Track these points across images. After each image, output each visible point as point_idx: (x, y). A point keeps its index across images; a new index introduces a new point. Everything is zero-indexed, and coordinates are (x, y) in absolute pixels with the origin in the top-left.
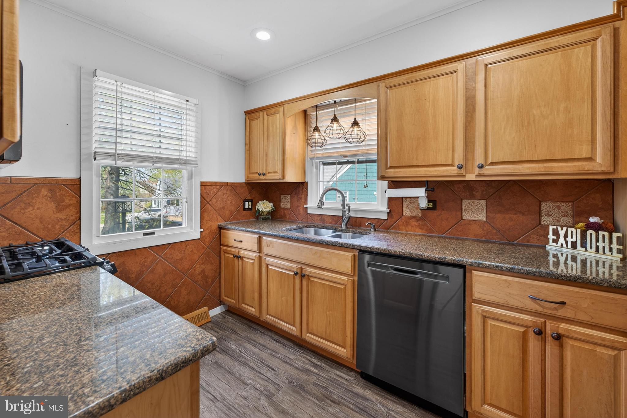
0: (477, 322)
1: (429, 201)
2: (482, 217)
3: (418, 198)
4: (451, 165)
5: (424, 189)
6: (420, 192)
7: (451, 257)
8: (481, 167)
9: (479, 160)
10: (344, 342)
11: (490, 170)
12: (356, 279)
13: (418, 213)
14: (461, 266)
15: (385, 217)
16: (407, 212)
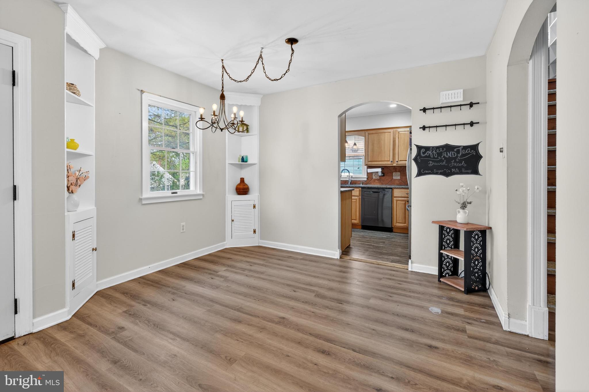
0: (395, 202)
1: (382, 173)
2: (399, 178)
3: (378, 172)
4: (389, 161)
5: (381, 169)
6: (379, 170)
7: (389, 187)
8: (397, 162)
9: (397, 160)
10: (356, 218)
11: (400, 163)
12: (360, 197)
13: (378, 178)
14: (391, 188)
15: (366, 179)
16: (374, 177)
